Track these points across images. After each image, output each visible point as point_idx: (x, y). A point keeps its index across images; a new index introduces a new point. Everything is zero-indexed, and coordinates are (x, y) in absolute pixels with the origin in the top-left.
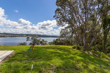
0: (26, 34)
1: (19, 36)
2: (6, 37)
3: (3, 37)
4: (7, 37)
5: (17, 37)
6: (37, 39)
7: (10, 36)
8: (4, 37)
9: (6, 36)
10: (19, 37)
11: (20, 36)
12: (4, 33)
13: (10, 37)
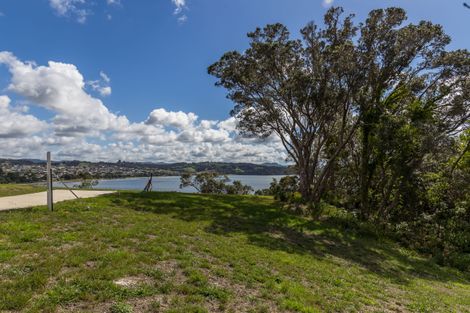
0: (194, 164)
1: (169, 171)
2: (124, 177)
3: (116, 177)
4: (129, 176)
5: (162, 174)
6: (215, 179)
7: (140, 172)
8: (120, 177)
9: (124, 173)
10: (170, 175)
11: (172, 172)
12: (120, 164)
13: (140, 175)
